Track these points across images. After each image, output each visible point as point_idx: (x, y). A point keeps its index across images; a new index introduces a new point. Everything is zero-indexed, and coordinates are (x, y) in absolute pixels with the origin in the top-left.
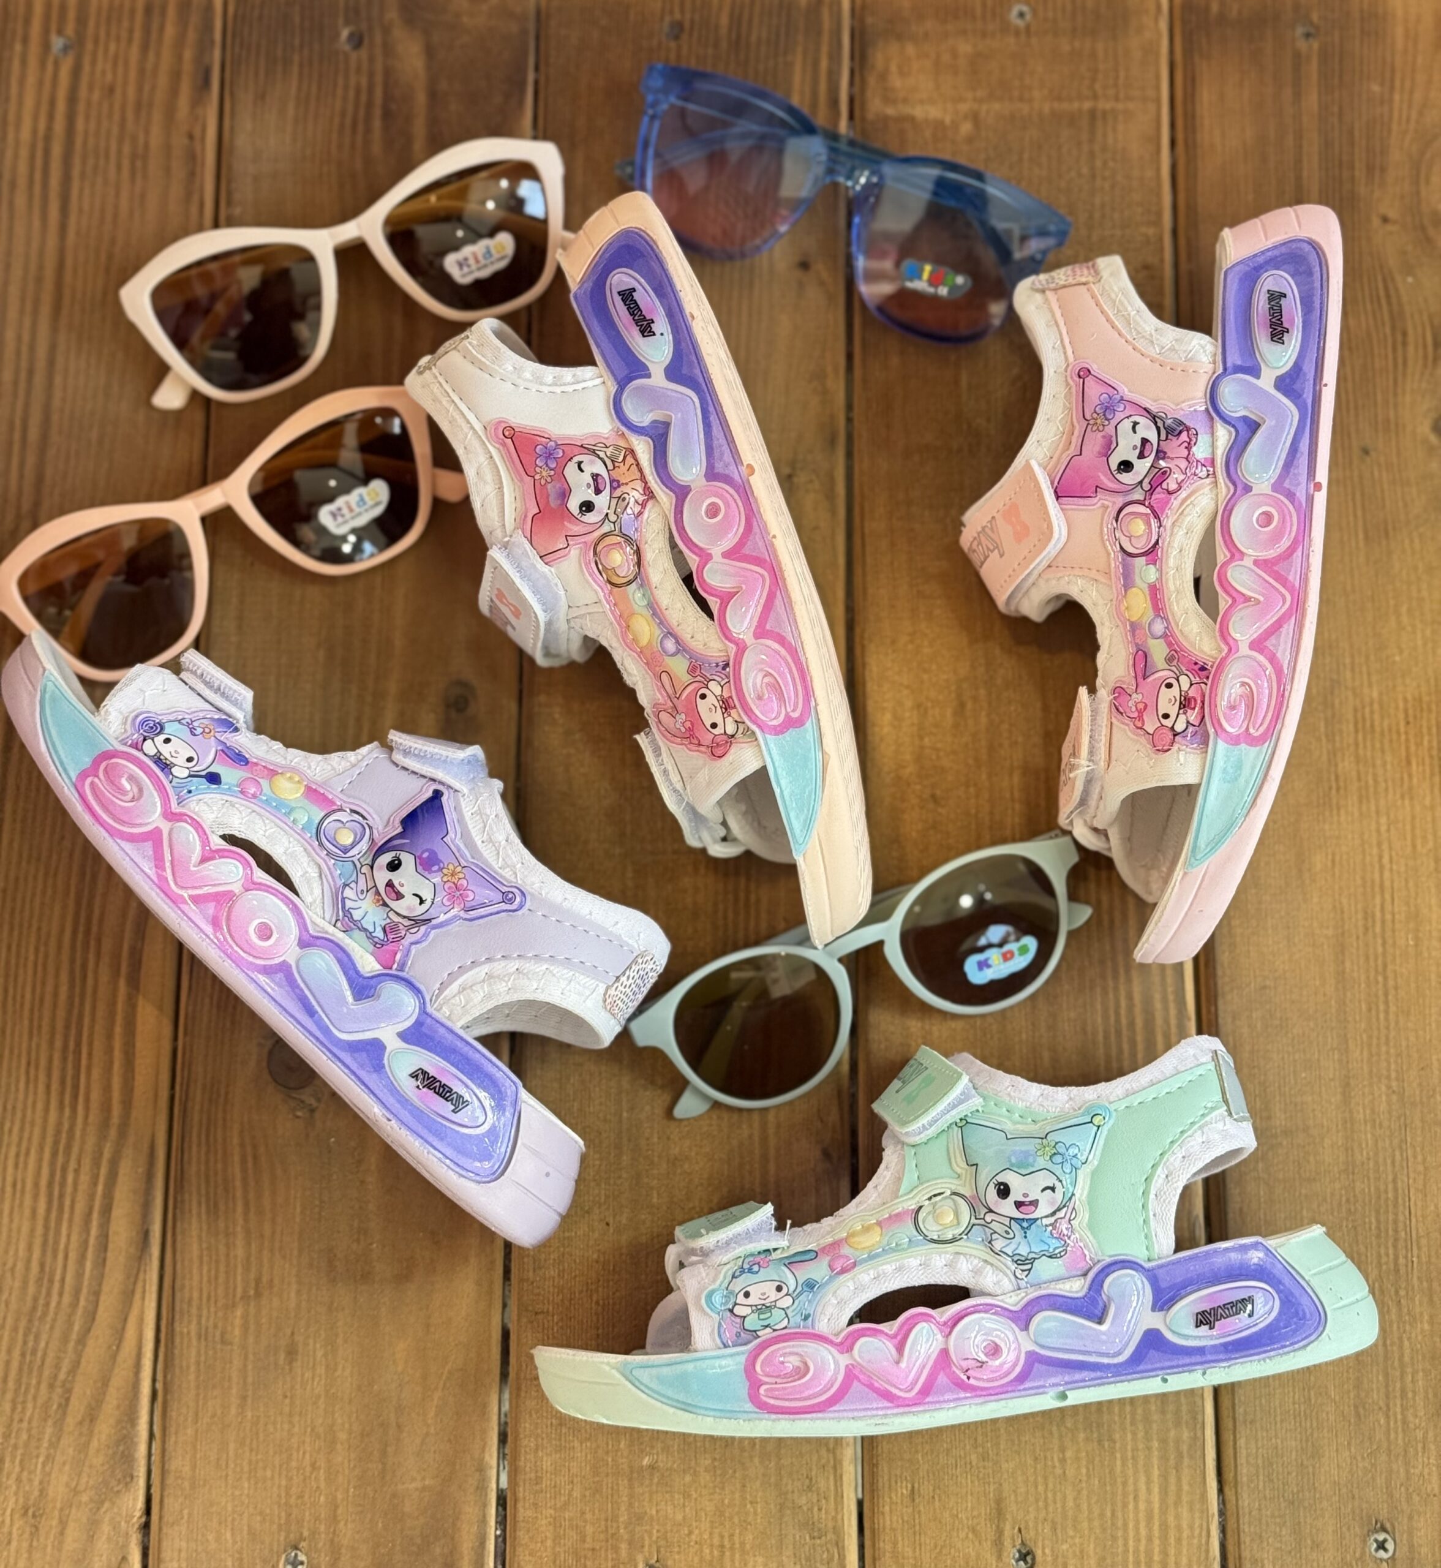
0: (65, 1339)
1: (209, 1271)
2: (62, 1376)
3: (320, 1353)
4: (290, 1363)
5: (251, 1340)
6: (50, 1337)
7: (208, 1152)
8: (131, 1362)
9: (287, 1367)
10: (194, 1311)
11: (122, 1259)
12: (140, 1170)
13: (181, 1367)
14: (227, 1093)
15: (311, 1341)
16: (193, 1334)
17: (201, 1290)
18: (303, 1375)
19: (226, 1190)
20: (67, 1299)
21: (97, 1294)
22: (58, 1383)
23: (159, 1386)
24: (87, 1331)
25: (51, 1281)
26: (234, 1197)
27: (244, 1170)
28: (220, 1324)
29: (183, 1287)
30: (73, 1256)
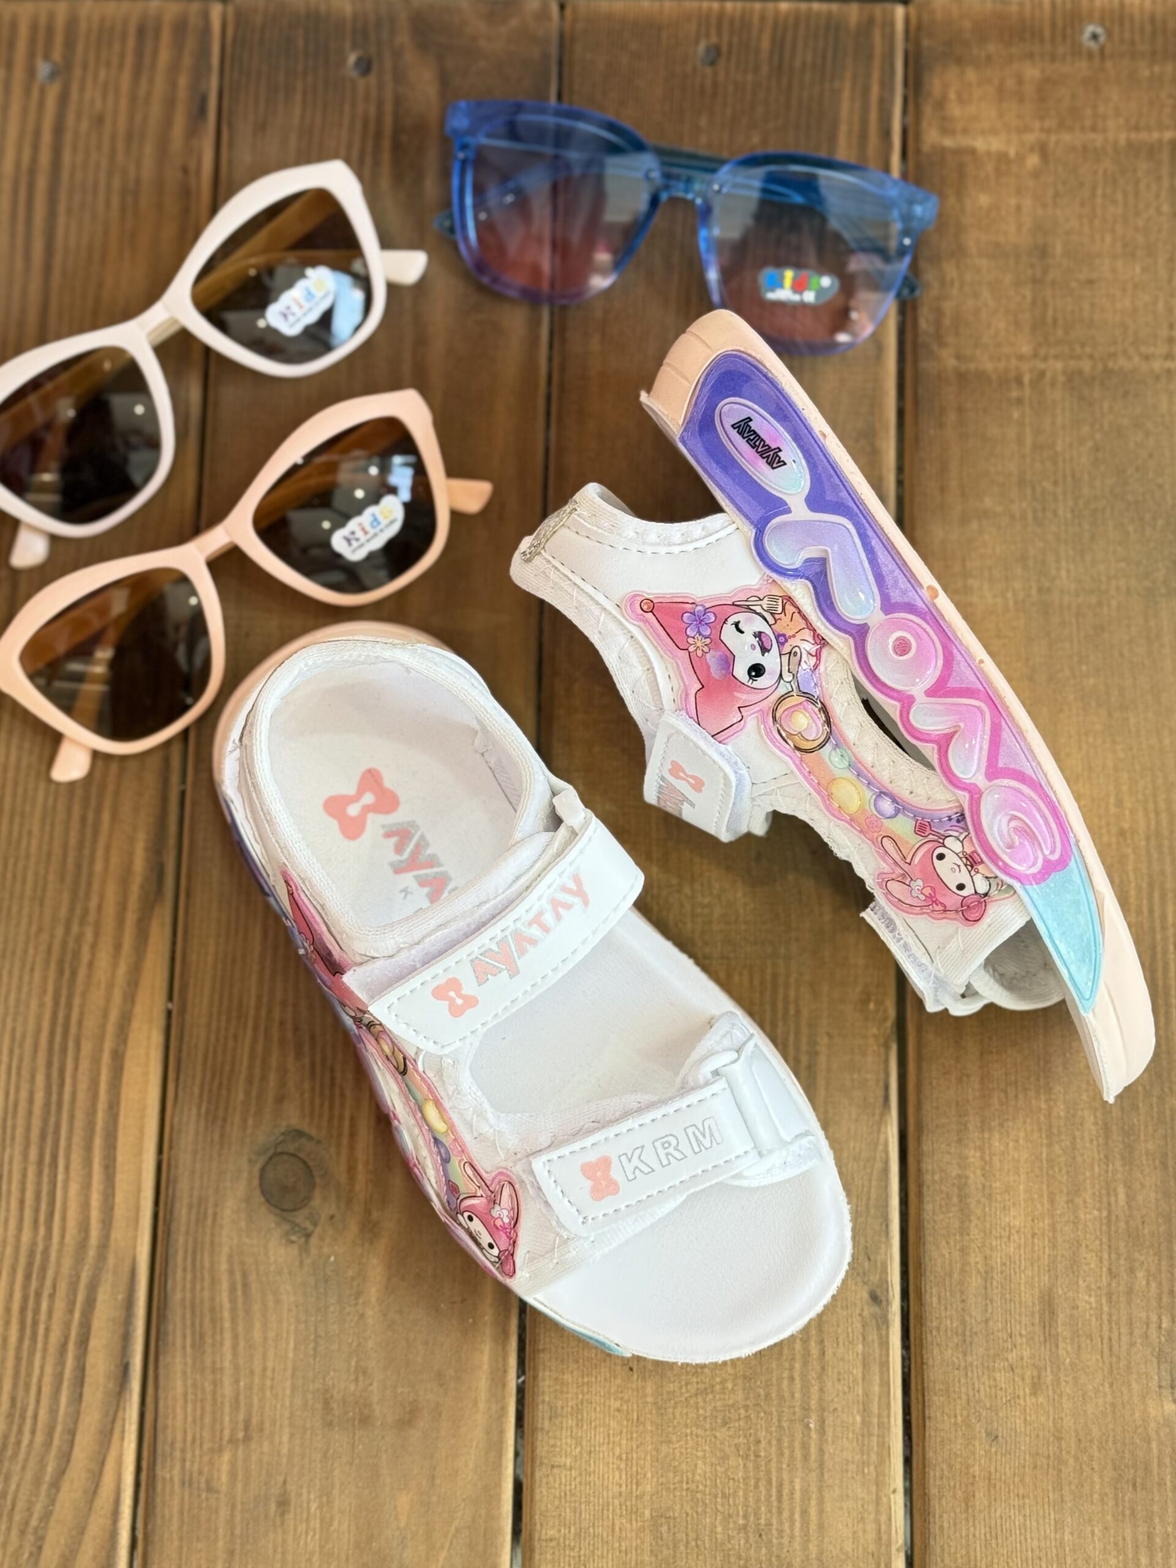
0: (37, 1481)
1: (194, 1410)
2: (34, 1522)
3: (314, 1506)
4: (282, 1514)
5: (239, 1486)
6: (21, 1478)
7: (194, 1281)
8: (108, 1507)
9: (278, 1519)
10: (177, 1454)
11: (99, 1395)
12: (120, 1297)
13: (163, 1517)
14: (215, 1214)
15: (305, 1491)
16: (176, 1480)
17: (185, 1432)
18: (295, 1529)
19: (213, 1321)
20: (40, 1438)
21: (72, 1433)
22: (30, 1530)
23: (140, 1535)
24: (61, 1472)
25: (23, 1417)
26: (222, 1330)
27: (233, 1300)
28: (206, 1470)
29: (166, 1427)
30: (46, 1390)
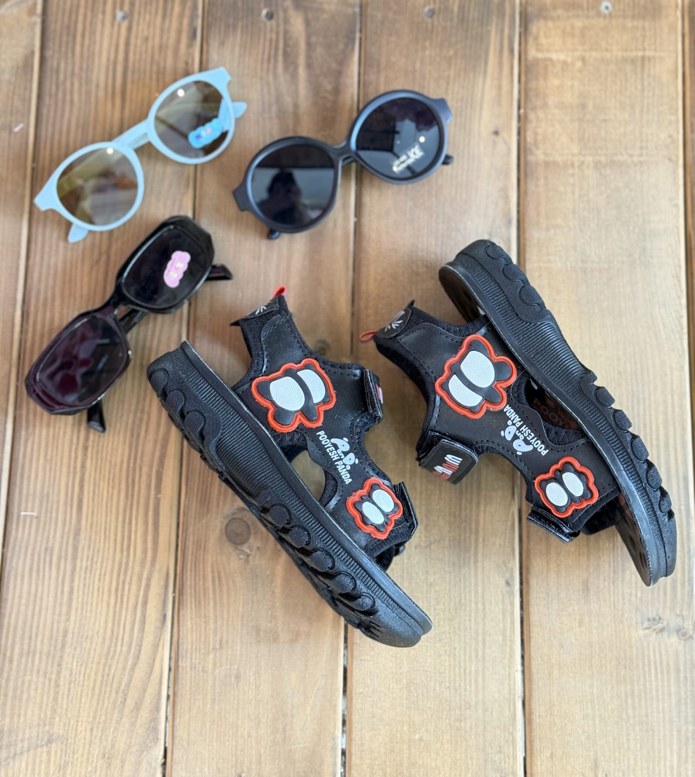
0: (124, 669)
1: (196, 635)
2: (122, 687)
3: (252, 678)
4: (238, 682)
5: (217, 670)
6: (116, 667)
7: (196, 575)
8: (157, 681)
9: (236, 685)
10: (189, 655)
11: (153, 628)
12: (162, 584)
13: (182, 684)
14: (205, 546)
15: (247, 672)
16: (188, 667)
17: (192, 645)
18: (244, 689)
19: (205, 595)
20: (125, 649)
21: (140, 646)
22: (121, 691)
23: (171, 693)
24: (135, 665)
25: (117, 639)
26: (209, 598)
27: (214, 584)
28: (202, 662)
29: (183, 643)
30: (128, 627)
